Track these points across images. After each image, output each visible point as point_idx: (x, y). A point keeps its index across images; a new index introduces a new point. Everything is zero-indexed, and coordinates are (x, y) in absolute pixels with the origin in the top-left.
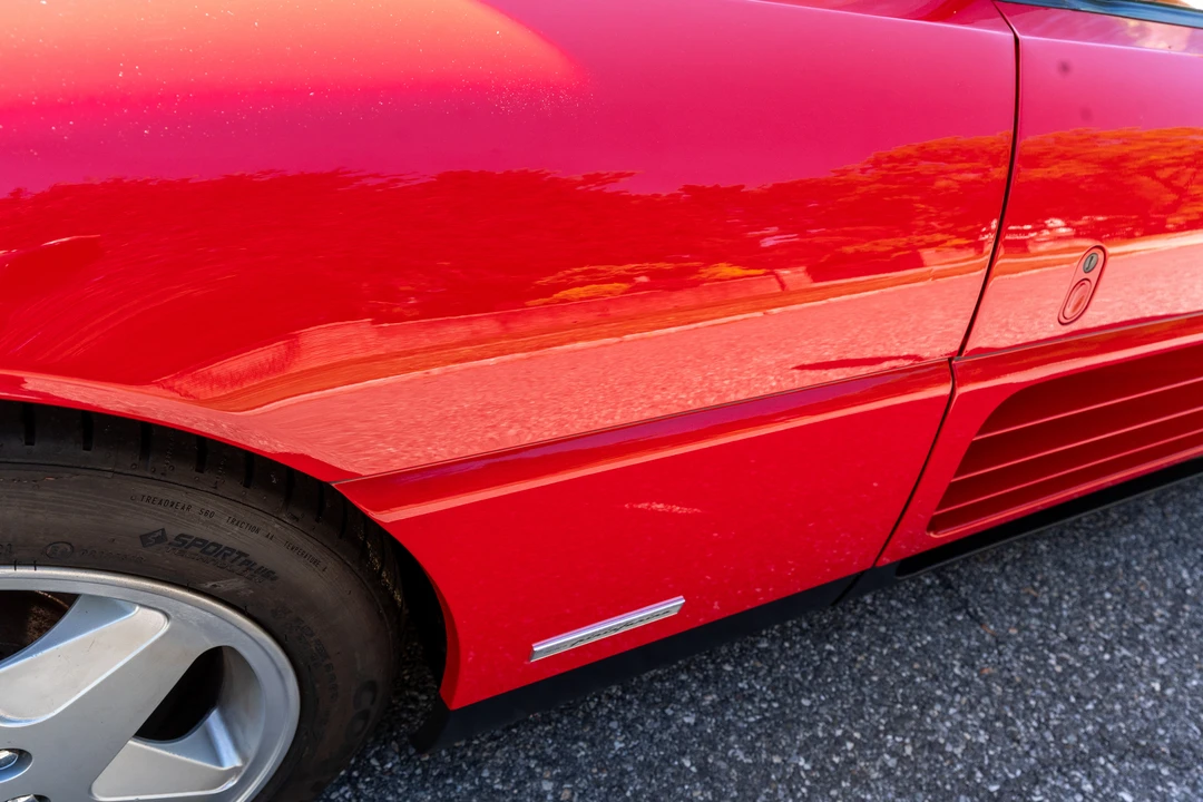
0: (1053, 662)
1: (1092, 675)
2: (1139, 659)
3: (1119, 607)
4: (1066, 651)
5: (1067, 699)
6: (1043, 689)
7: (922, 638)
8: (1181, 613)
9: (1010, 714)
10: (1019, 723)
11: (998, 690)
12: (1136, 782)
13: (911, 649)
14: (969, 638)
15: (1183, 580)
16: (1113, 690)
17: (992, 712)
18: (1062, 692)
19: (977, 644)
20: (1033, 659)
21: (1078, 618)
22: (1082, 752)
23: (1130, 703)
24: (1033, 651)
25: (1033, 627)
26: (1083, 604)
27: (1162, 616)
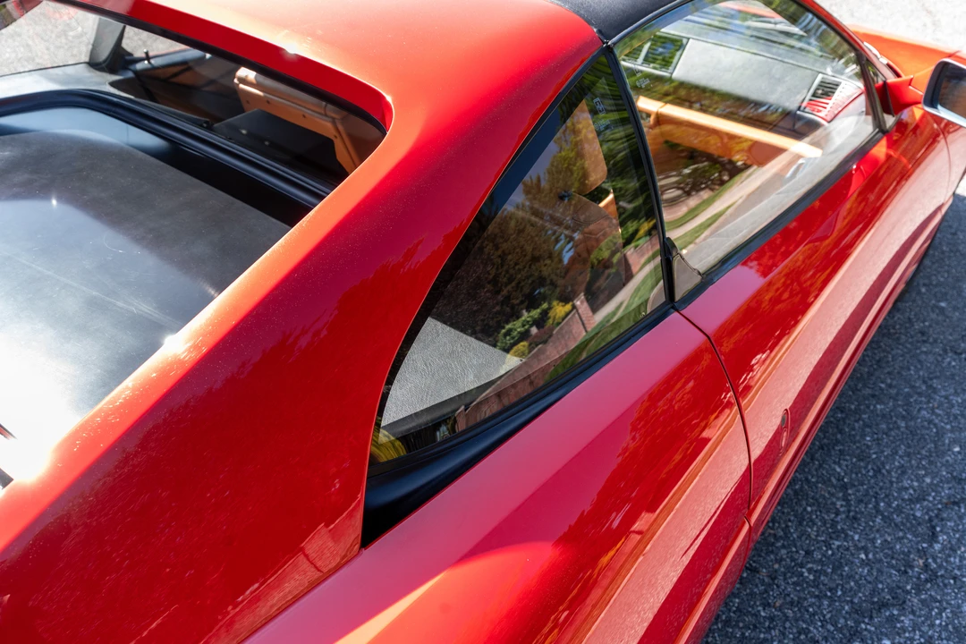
0: (806, 574)
1: (829, 570)
2: (845, 543)
3: (818, 513)
4: (808, 562)
5: (826, 595)
6: (811, 597)
7: (734, 603)
8: (849, 498)
9: (804, 626)
10: (811, 629)
11: (790, 613)
12: (886, 628)
13: (732, 614)
14: (757, 586)
15: (839, 473)
16: (844, 573)
17: (795, 630)
18: (821, 592)
19: (763, 587)
20: (795, 579)
21: (803, 535)
22: (852, 627)
23: (857, 577)
24: (793, 573)
25: (784, 557)
26: (800, 523)
27: (842, 506)
